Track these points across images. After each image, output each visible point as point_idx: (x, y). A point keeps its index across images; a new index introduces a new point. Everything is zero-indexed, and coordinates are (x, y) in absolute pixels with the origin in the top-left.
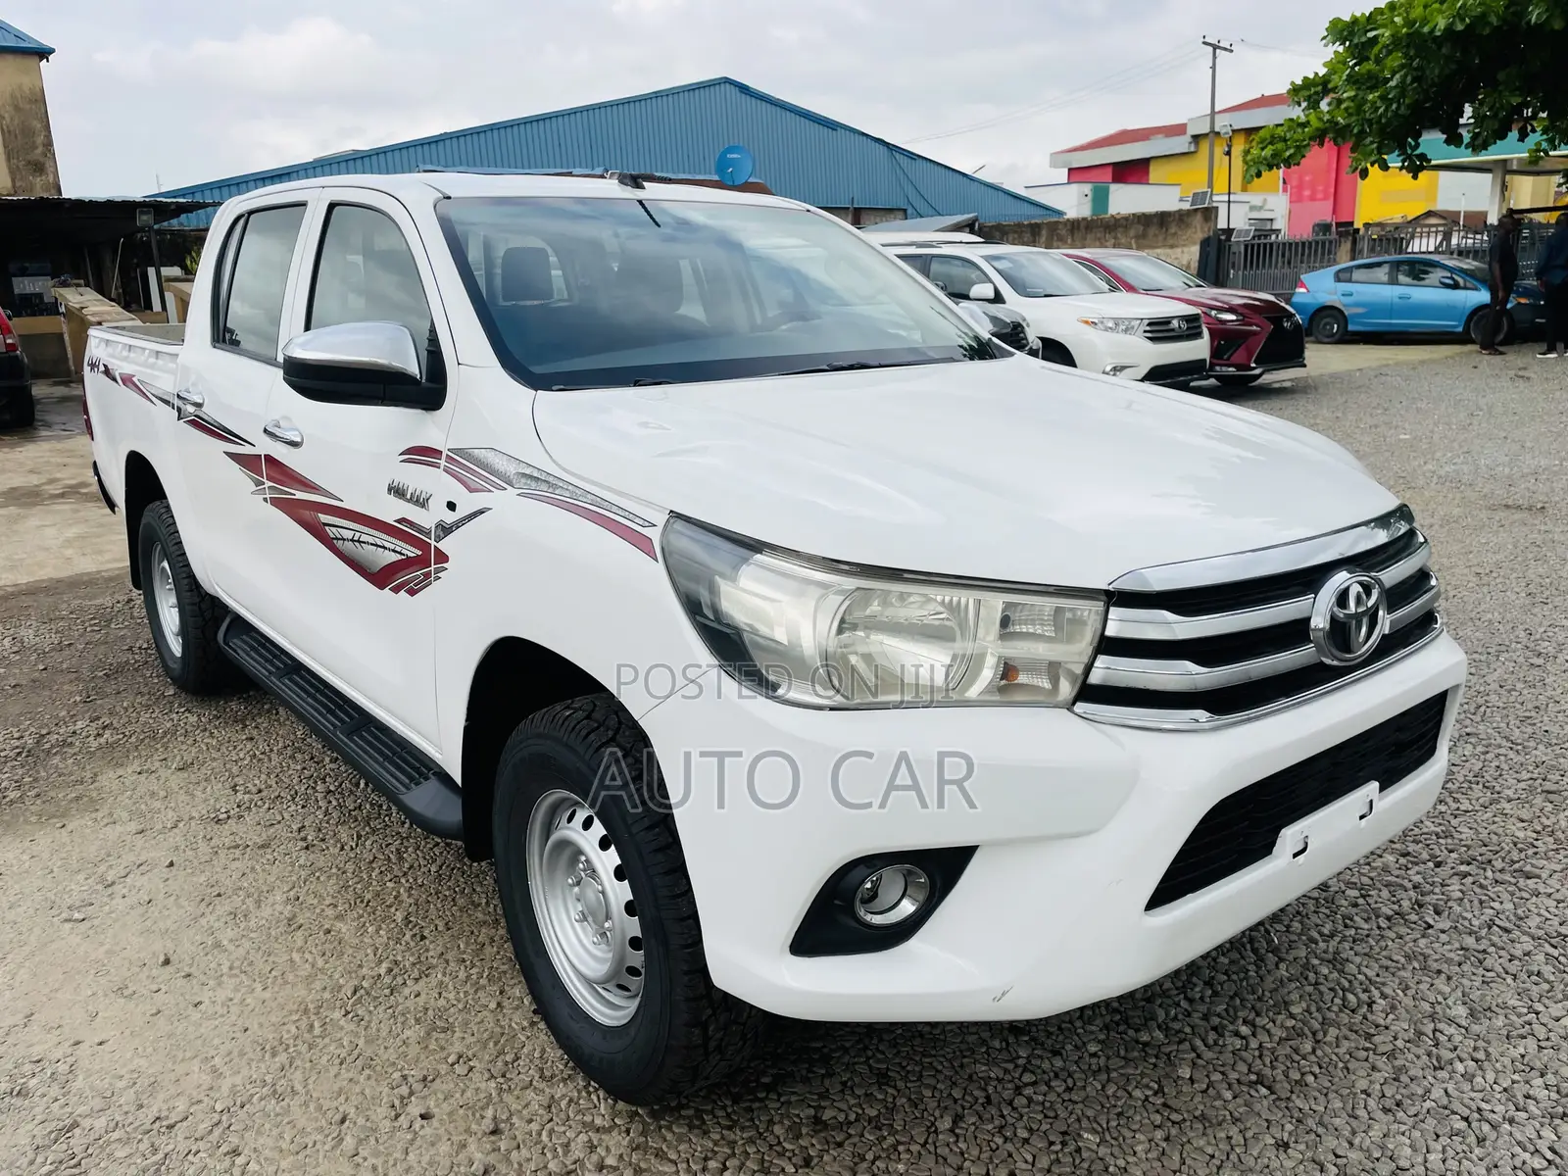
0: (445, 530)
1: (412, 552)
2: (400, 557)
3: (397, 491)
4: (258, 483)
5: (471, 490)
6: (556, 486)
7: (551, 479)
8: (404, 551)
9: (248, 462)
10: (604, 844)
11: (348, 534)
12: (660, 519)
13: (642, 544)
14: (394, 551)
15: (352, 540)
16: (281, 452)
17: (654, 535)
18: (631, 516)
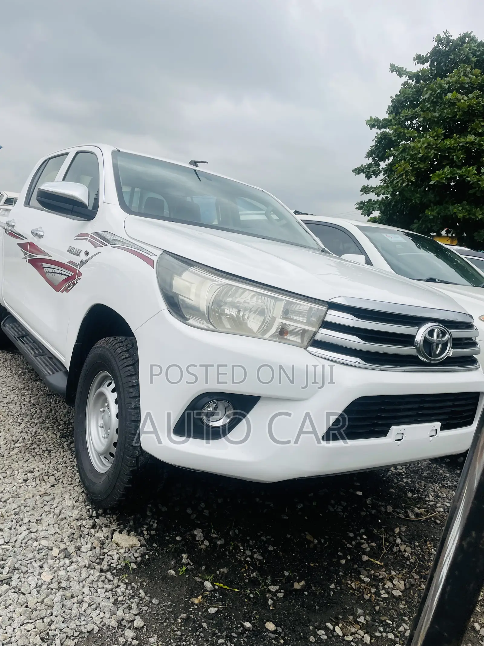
0: (83, 263)
1: (70, 274)
2: (66, 277)
3: (71, 251)
4: (26, 254)
5: (95, 247)
6: (125, 243)
7: (124, 241)
8: (68, 274)
9: (23, 246)
10: (113, 391)
11: (51, 270)
12: (159, 253)
13: (150, 262)
14: (65, 275)
15: (52, 273)
16: (35, 241)
17: (155, 259)
18: (148, 252)
